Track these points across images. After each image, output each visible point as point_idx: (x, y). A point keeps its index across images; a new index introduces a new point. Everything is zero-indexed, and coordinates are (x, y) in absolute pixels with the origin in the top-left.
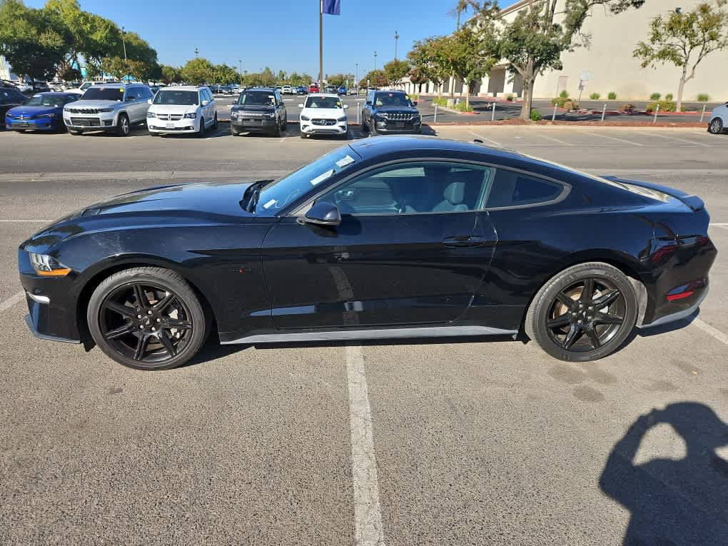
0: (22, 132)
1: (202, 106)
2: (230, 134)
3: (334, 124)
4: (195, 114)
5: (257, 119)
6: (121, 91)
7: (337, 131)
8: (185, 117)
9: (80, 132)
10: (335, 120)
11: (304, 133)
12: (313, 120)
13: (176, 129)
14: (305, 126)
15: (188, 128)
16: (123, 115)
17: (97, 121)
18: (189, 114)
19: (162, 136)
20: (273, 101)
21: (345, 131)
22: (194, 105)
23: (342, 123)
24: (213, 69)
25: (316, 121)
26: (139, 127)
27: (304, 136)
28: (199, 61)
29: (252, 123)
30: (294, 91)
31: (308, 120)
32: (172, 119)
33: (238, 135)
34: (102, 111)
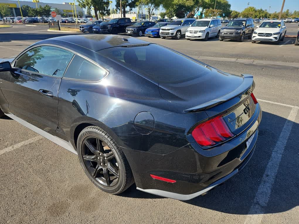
1: (210, 27)
2: (219, 40)
3: (271, 36)
4: (204, 31)
5: (231, 33)
6: (182, 21)
7: (271, 40)
8: (199, 32)
9: (164, 38)
10: (271, 34)
11: (253, 40)
12: (259, 34)
13: (195, 37)
14: (254, 37)
15: (199, 37)
16: (180, 31)
17: (168, 34)
18: (202, 31)
19: (191, 40)
20: (244, 24)
21: (277, 40)
22: (206, 27)
23: (276, 36)
24: (256, 11)
26: (183, 37)
27: (254, 42)
28: (250, 8)
29: (228, 35)
30: (293, 21)
31: (256, 33)
32: (194, 33)
33: (222, 40)
34: (171, 29)
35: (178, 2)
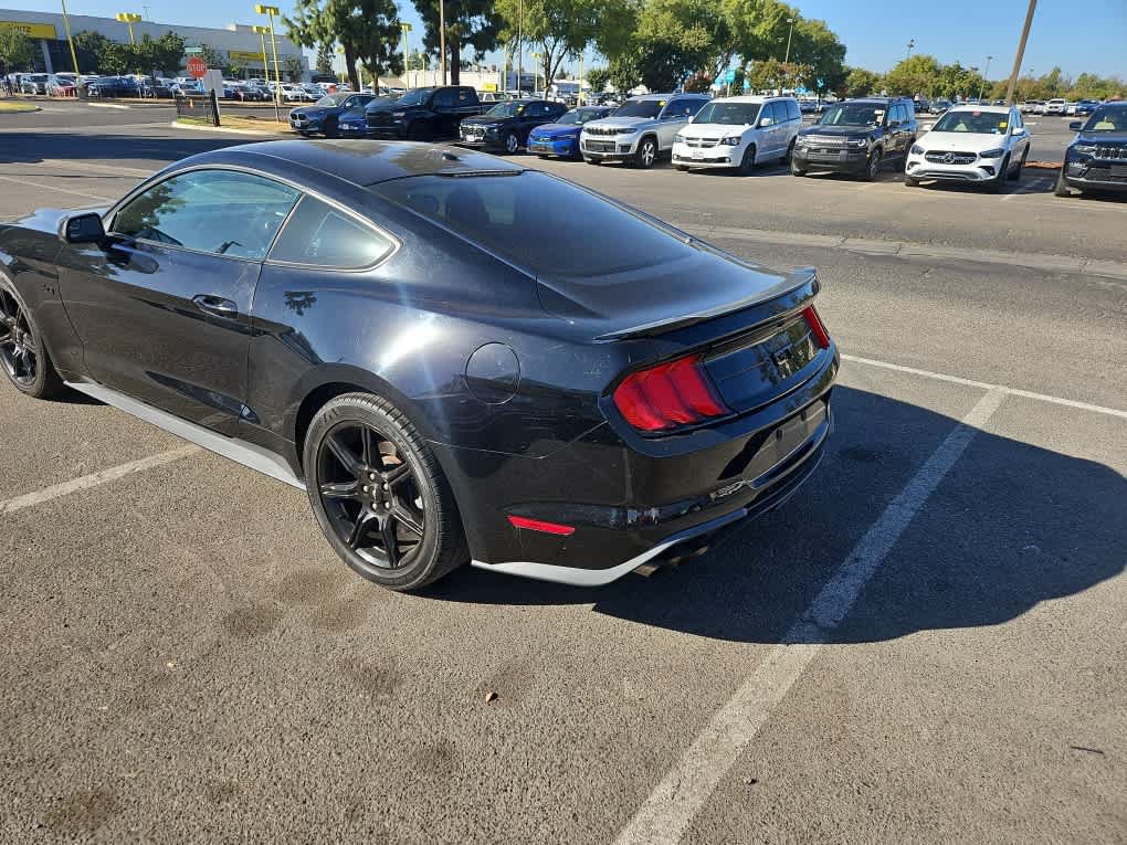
0: (545, 157)
1: (759, 127)
2: (789, 173)
3: (971, 162)
4: (739, 138)
5: (834, 150)
6: (662, 104)
7: (974, 175)
8: (722, 143)
9: (596, 161)
10: (974, 155)
11: (910, 177)
12: (930, 153)
13: (705, 160)
14: (913, 164)
15: (722, 160)
16: (652, 138)
17: (610, 146)
18: (730, 139)
19: (690, 172)
20: (880, 119)
21: (992, 177)
22: (747, 125)
23: (988, 162)
24: (938, 73)
25: (935, 156)
26: (663, 159)
27: (914, 182)
28: (918, 59)
29: (823, 155)
30: (1072, 110)
31: (921, 152)
32: (704, 146)
33: (801, 174)
34: (623, 131)
35: (651, 34)
